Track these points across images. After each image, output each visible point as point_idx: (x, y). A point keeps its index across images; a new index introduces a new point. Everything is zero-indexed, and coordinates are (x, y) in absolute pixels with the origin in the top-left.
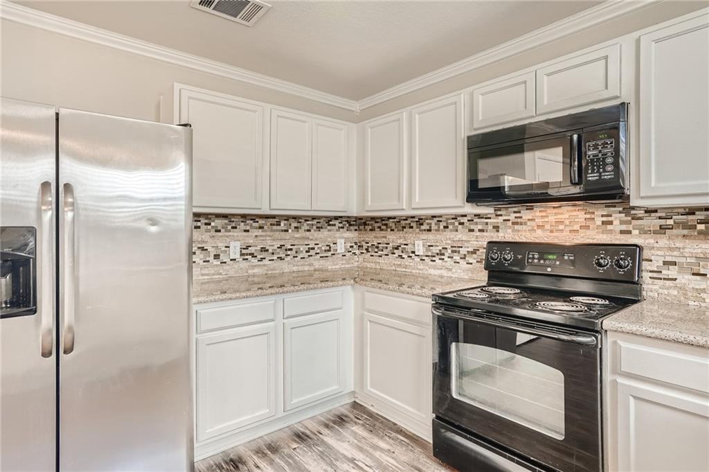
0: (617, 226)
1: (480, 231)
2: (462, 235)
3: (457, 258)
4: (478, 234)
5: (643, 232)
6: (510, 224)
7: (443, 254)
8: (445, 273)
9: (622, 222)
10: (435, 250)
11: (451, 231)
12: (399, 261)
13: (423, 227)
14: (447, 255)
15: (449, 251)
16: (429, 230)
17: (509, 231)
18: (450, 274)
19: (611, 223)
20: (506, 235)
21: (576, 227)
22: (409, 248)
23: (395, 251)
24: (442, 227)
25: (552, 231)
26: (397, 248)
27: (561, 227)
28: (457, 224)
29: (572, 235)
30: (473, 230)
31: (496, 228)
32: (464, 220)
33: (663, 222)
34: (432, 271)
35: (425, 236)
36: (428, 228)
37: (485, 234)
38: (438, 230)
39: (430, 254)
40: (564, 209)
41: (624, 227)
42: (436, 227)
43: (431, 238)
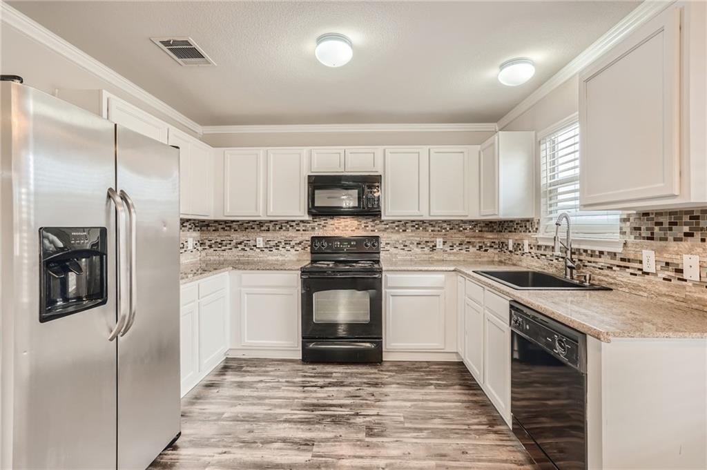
0: (370, 228)
1: (303, 230)
2: (291, 233)
3: (288, 247)
4: (303, 232)
5: (379, 231)
6: (321, 226)
7: (279, 246)
8: (280, 258)
9: (372, 226)
10: (272, 243)
11: (284, 230)
12: (242, 253)
13: (263, 229)
14: (281, 246)
15: (283, 244)
16: (268, 230)
17: (321, 230)
18: (283, 258)
19: (367, 226)
20: (319, 233)
21: (354, 228)
22: (251, 243)
23: (238, 246)
24: (277, 228)
25: (343, 231)
26: (240, 243)
27: (347, 228)
28: (288, 226)
29: (352, 232)
30: (298, 230)
31: (313, 228)
32: (294, 224)
33: (385, 226)
34: (270, 258)
35: (264, 234)
36: (267, 228)
37: (307, 232)
38: (274, 230)
39: (268, 246)
40: (348, 220)
41: (372, 229)
42: (273, 228)
43: (269, 235)
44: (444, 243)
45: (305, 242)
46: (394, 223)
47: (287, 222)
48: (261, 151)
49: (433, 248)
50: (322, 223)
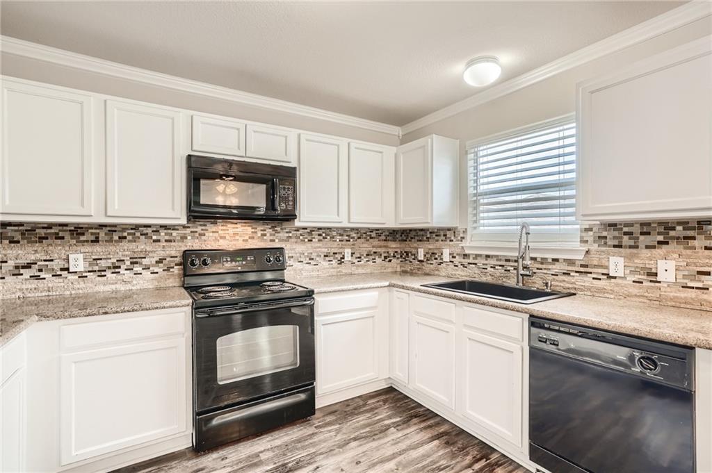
0: (268, 237)
1: (166, 241)
2: (142, 245)
3: (137, 269)
4: (165, 244)
5: (280, 240)
6: (197, 235)
7: (120, 267)
8: (122, 288)
9: (271, 235)
10: (103, 264)
11: (129, 241)
12: (34, 284)
13: (82, 238)
14: (123, 267)
15: (128, 263)
16: (96, 241)
17: (197, 241)
18: (128, 287)
19: (265, 235)
20: (192, 244)
21: (247, 238)
22: (57, 264)
23: (22, 271)
24: (116, 238)
25: (231, 241)
26: (28, 266)
27: (237, 237)
28: (138, 234)
29: (244, 243)
30: (158, 241)
31: (184, 238)
32: (149, 230)
33: (287, 235)
34: (101, 288)
35: (88, 248)
36: (93, 238)
37: (173, 244)
38: (111, 241)
39: (96, 268)
40: (238, 226)
41: (272, 238)
42: (107, 238)
43: (98, 250)
44: (353, 254)
45: (168, 259)
46: (298, 230)
47: (136, 227)
48: (93, 100)
49: (341, 261)
50: (199, 229)
